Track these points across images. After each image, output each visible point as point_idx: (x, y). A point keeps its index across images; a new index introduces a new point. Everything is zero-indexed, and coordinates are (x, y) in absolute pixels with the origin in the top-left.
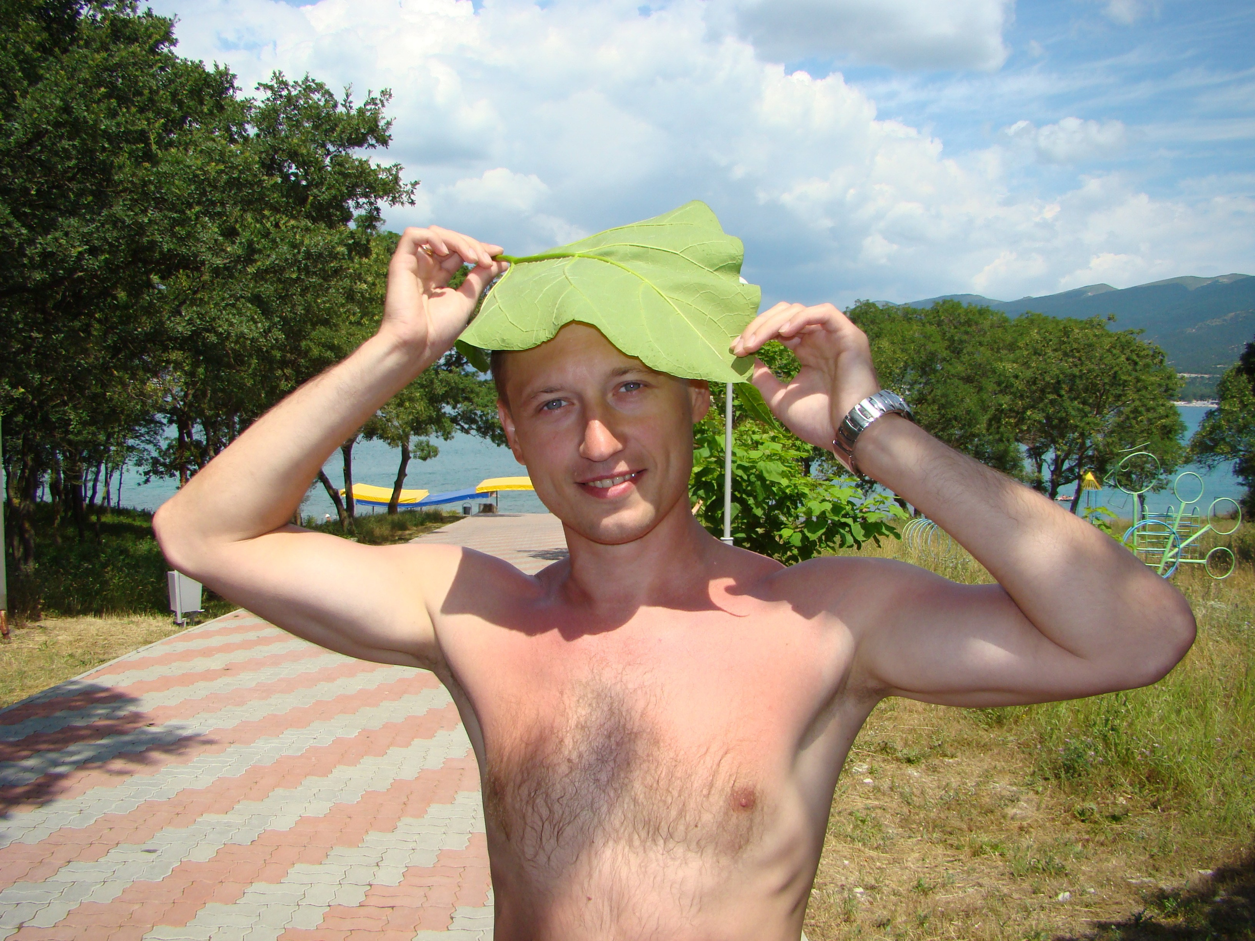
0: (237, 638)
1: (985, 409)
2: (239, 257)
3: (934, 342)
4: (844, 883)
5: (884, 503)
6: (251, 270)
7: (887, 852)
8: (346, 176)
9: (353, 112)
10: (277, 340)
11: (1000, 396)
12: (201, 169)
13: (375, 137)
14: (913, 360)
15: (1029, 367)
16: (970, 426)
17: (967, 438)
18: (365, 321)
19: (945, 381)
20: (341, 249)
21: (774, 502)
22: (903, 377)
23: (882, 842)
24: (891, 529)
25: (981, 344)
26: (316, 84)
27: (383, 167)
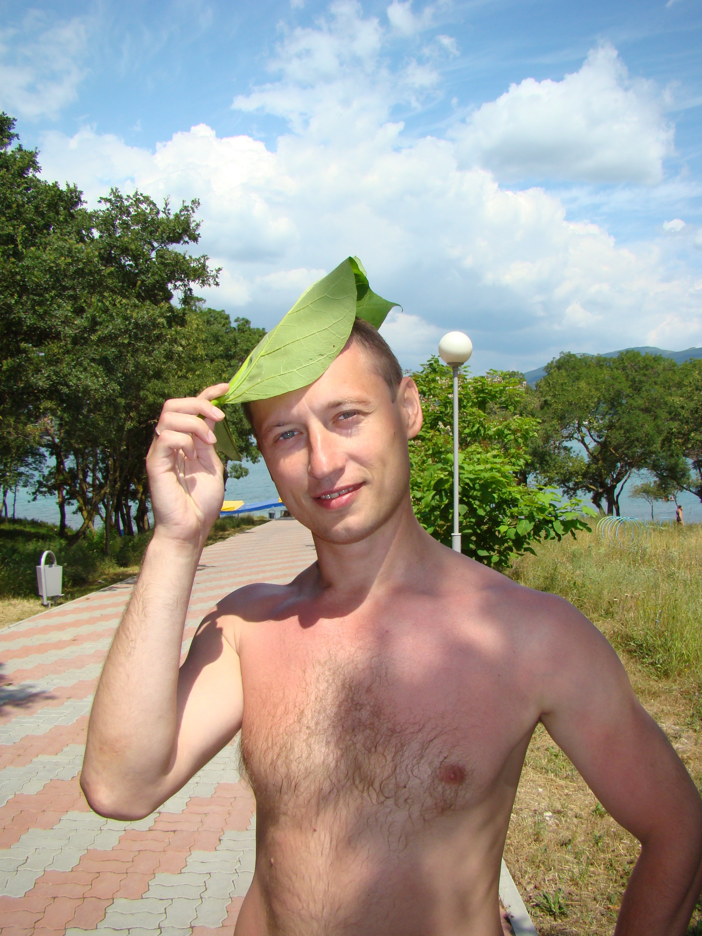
0: (85, 616)
1: (660, 432)
2: (85, 328)
3: (620, 383)
4: (536, 808)
5: (578, 505)
6: (94, 337)
7: (574, 782)
8: (166, 265)
9: (172, 217)
10: (114, 390)
11: (671, 422)
12: (54, 262)
13: (188, 236)
14: (604, 396)
15: (692, 400)
16: (648, 445)
17: (647, 454)
18: (190, 375)
19: (629, 412)
20: (161, 320)
21: (494, 505)
22: (597, 409)
23: (570, 773)
24: (584, 525)
25: (656, 383)
26: (143, 197)
27: (193, 257)
